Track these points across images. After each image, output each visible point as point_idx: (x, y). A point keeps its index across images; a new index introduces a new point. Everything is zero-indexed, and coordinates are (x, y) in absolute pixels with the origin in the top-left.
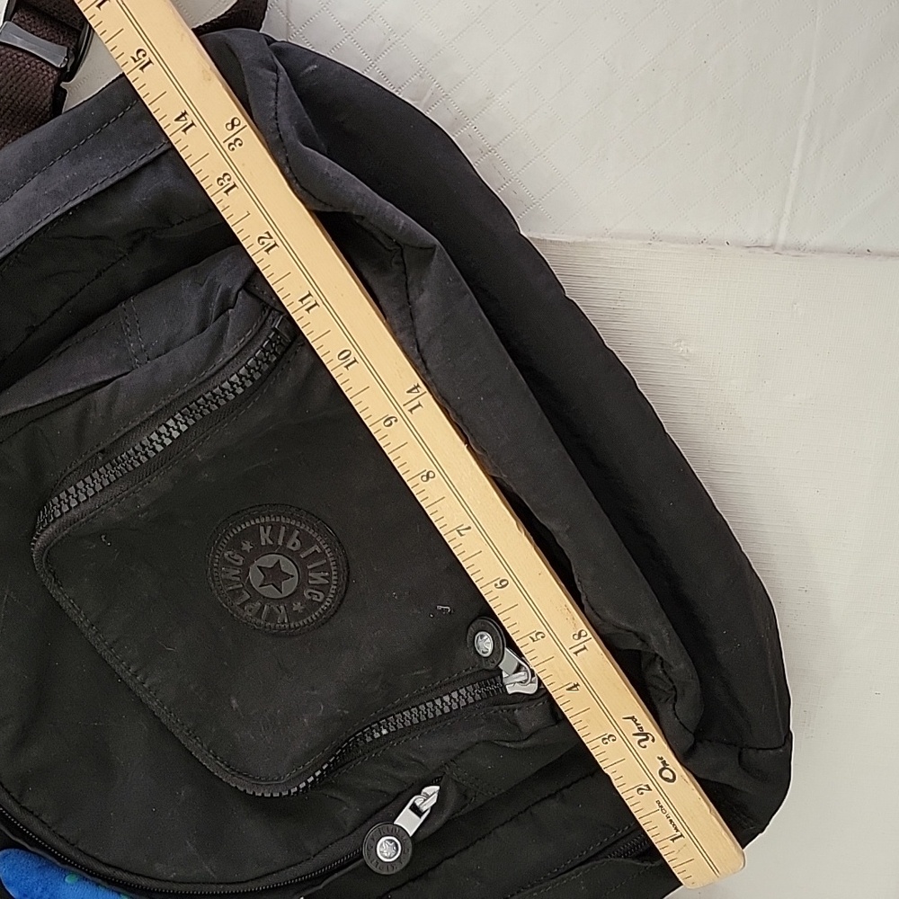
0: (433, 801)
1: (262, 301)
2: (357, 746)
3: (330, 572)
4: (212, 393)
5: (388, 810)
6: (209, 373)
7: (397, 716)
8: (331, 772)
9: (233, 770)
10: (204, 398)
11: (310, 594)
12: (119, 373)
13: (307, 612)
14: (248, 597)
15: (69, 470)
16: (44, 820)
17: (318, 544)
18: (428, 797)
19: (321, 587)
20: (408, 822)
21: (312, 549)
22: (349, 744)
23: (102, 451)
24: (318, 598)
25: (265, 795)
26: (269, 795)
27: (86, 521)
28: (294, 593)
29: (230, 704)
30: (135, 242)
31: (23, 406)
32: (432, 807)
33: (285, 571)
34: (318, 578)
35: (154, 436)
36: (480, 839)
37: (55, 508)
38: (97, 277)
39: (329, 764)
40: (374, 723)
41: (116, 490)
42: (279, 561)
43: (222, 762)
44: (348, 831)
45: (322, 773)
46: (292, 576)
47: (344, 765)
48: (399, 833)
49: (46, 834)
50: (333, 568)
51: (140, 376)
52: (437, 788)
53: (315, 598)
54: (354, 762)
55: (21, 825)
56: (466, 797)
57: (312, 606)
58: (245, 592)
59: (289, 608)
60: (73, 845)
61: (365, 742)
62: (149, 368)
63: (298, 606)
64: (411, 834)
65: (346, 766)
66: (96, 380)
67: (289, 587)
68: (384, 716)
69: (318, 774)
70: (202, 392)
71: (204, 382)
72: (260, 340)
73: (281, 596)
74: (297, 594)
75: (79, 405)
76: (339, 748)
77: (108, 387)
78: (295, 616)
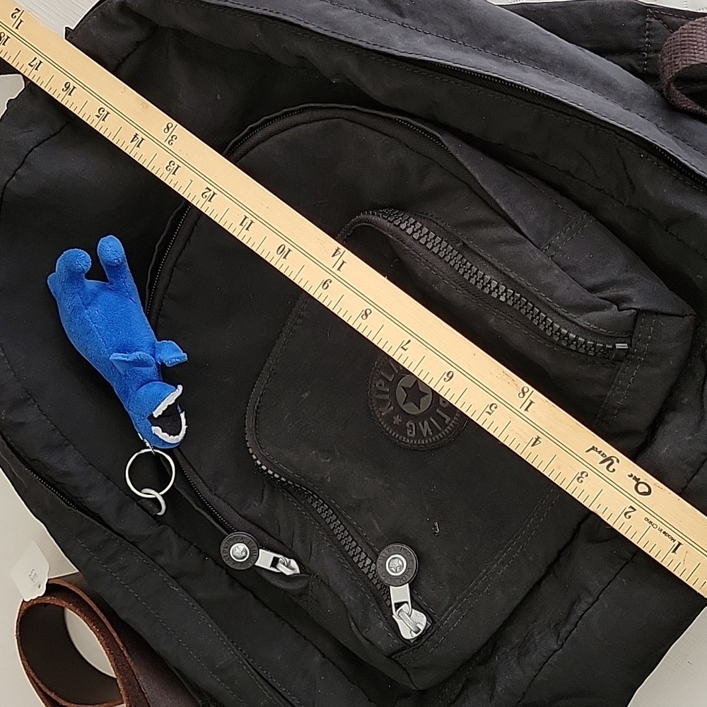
0: (288, 572)
1: (634, 327)
2: (307, 498)
3: (434, 435)
4: (546, 317)
5: (267, 539)
6: (559, 310)
7: (338, 521)
8: (281, 485)
9: (257, 413)
10: (539, 313)
11: (410, 425)
12: (532, 240)
13: (395, 427)
14: (391, 380)
15: (439, 222)
16: (170, 287)
17: (452, 419)
18: (289, 567)
19: (419, 433)
20: (265, 559)
21: (446, 416)
22: (306, 491)
23: (464, 244)
24: (411, 433)
25: (248, 443)
26: (248, 446)
27: (406, 250)
28: (409, 414)
29: (304, 393)
30: (638, 210)
31: (477, 176)
32: (282, 573)
33: (421, 401)
34: (426, 429)
35: (494, 283)
36: (276, 614)
37: (401, 218)
38: (597, 189)
39: (286, 482)
40: (327, 505)
41: (439, 264)
42: (427, 394)
43: (260, 402)
44: (241, 513)
45: (278, 479)
46: (419, 408)
47: (290, 493)
48: (254, 556)
49: (160, 292)
50: (437, 437)
51: (538, 257)
52: (298, 571)
53: (409, 431)
54: (294, 500)
55: (160, 272)
56: (301, 595)
57: (402, 430)
58: (393, 376)
59: (393, 413)
60: (159, 314)
61: (312, 503)
62: (546, 261)
63: (397, 420)
64: (256, 564)
65: (290, 496)
66: (519, 224)
67: (411, 409)
68: (335, 510)
69: (276, 476)
70: (543, 309)
71: (552, 309)
72: (602, 339)
73: (401, 405)
74: (407, 416)
75: (494, 217)
76: (301, 485)
77: (518, 235)
78: (389, 419)
